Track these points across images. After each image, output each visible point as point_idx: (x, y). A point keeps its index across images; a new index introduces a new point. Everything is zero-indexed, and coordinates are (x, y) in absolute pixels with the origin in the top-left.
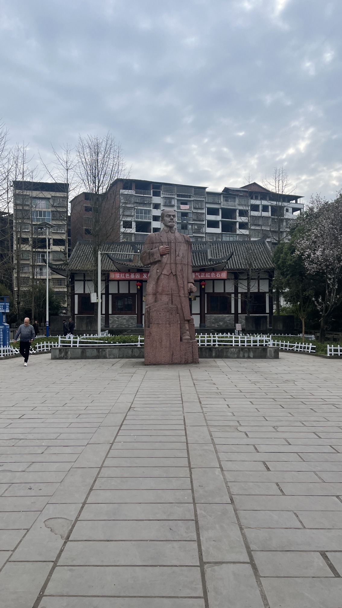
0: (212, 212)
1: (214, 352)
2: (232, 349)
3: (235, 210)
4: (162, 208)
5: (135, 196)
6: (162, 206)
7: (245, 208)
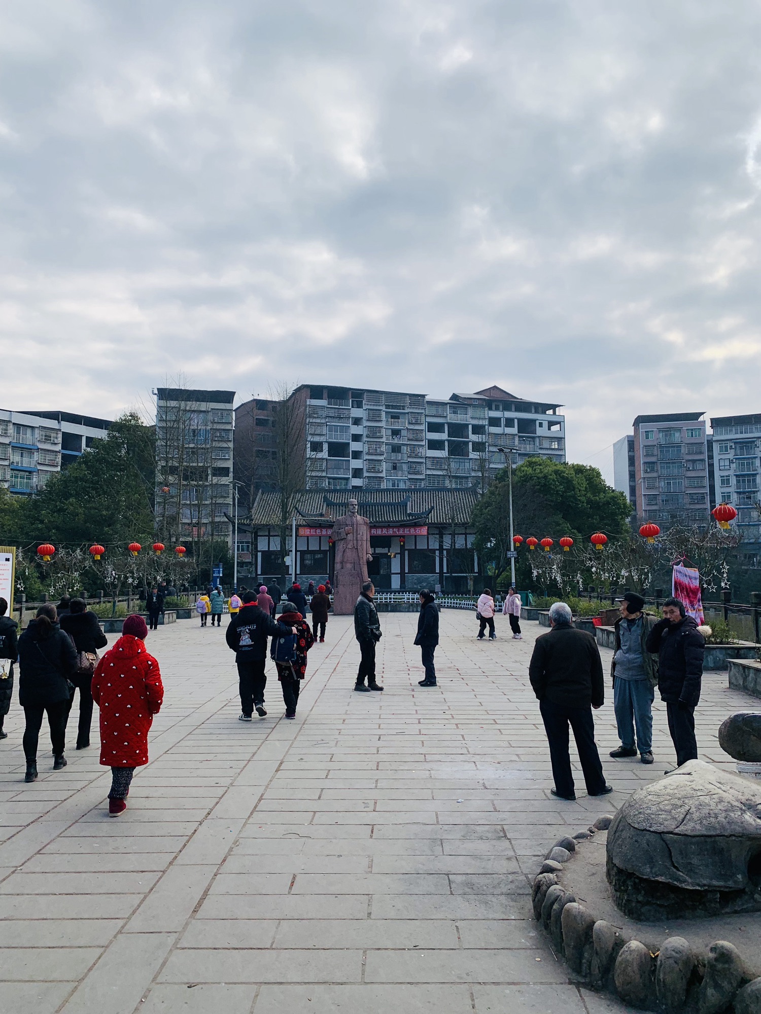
0: (434, 428)
1: (389, 607)
2: (404, 605)
3: (467, 425)
4: (366, 423)
5: (327, 407)
6: (364, 421)
7: (481, 423)
